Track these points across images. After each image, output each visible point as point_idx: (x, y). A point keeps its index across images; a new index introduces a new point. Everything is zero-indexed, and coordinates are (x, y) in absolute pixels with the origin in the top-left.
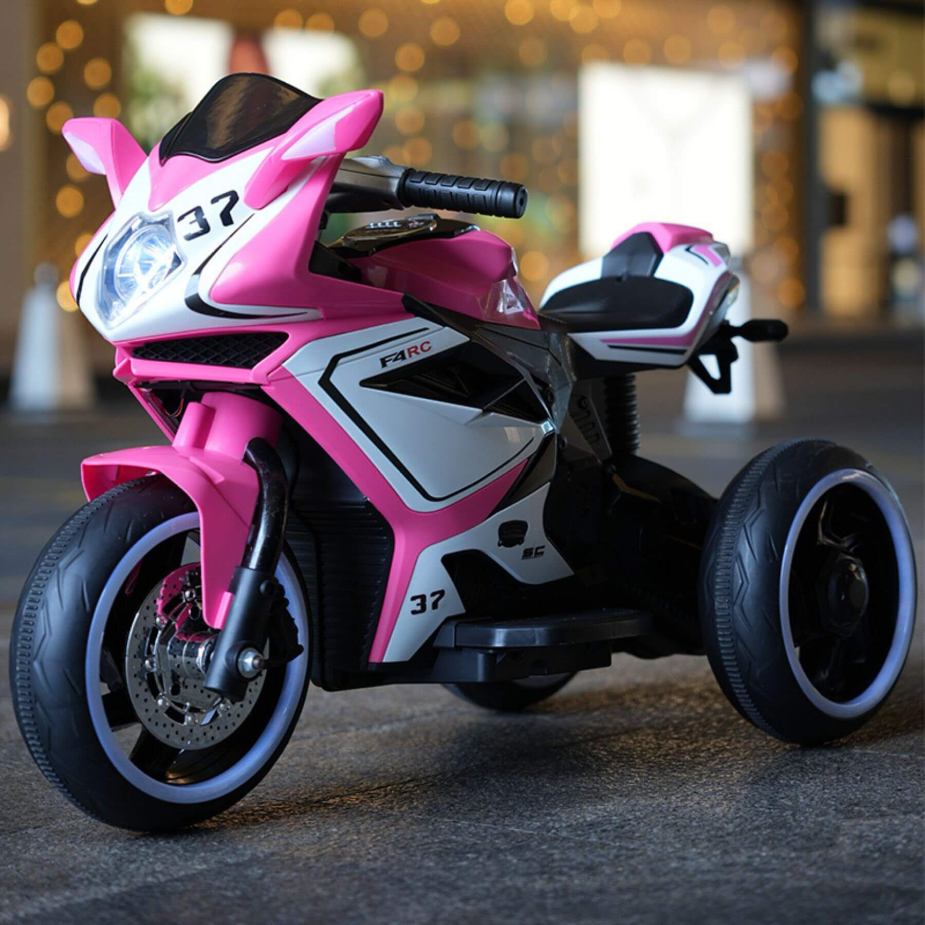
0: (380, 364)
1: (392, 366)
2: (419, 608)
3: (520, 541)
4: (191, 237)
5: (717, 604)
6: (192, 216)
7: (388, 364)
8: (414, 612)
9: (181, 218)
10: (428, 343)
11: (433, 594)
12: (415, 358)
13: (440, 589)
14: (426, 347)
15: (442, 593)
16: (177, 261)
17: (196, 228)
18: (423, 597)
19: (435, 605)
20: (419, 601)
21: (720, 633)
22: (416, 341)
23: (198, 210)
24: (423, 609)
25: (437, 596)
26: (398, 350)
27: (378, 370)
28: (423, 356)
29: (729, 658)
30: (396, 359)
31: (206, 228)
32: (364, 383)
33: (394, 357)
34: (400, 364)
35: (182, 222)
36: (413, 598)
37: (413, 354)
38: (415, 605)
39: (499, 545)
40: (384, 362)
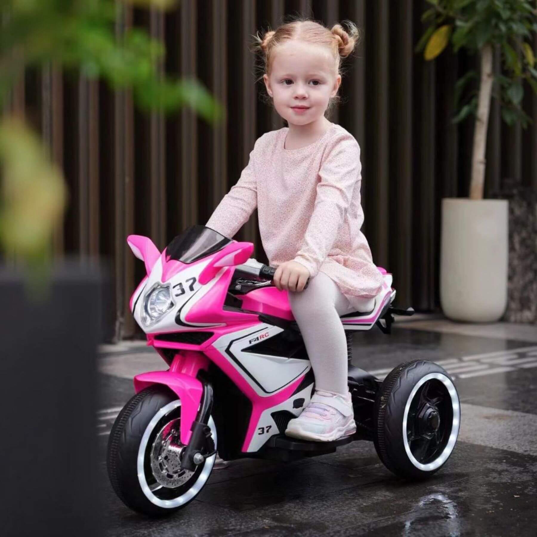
0: (249, 342)
1: (253, 343)
2: (261, 432)
3: (302, 406)
4: (177, 295)
5: (378, 423)
6: (178, 287)
7: (252, 343)
8: (260, 434)
9: (174, 287)
10: (268, 333)
11: (267, 427)
12: (263, 339)
13: (269, 425)
14: (267, 335)
15: (270, 427)
16: (172, 304)
17: (180, 292)
18: (263, 429)
19: (268, 431)
20: (261, 430)
21: (379, 434)
22: (263, 333)
23: (180, 284)
24: (263, 432)
25: (268, 428)
26: (256, 337)
27: (248, 345)
28: (265, 338)
29: (382, 444)
30: (255, 341)
31: (183, 292)
32: (243, 350)
33: (254, 340)
34: (257, 342)
35: (174, 289)
36: (259, 429)
37: (262, 338)
38: (260, 431)
39: (293, 408)
40: (250, 342)
